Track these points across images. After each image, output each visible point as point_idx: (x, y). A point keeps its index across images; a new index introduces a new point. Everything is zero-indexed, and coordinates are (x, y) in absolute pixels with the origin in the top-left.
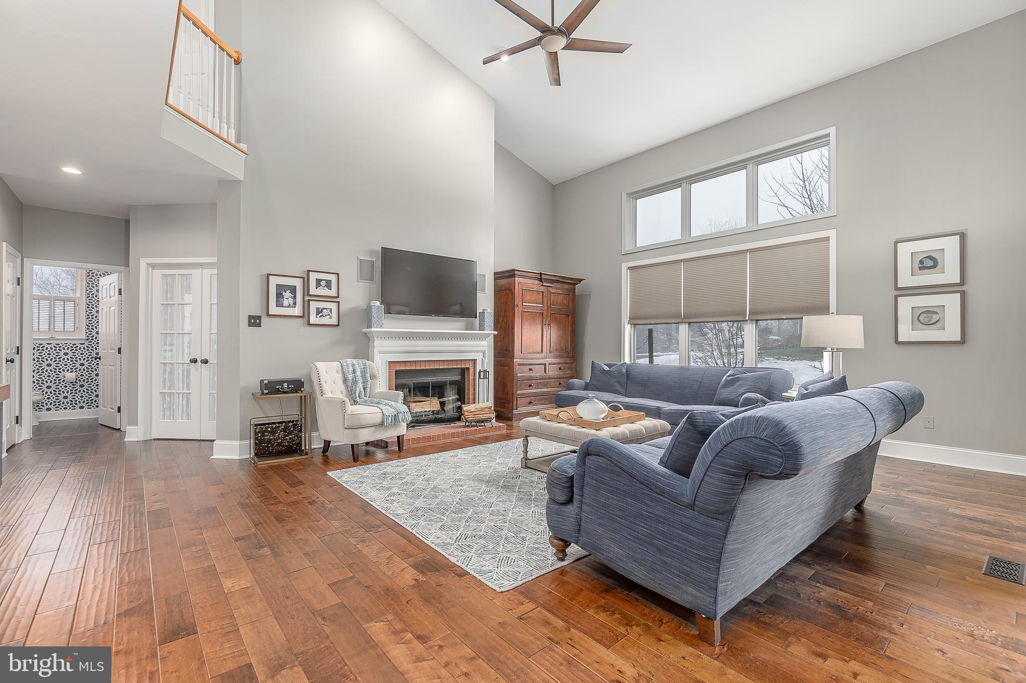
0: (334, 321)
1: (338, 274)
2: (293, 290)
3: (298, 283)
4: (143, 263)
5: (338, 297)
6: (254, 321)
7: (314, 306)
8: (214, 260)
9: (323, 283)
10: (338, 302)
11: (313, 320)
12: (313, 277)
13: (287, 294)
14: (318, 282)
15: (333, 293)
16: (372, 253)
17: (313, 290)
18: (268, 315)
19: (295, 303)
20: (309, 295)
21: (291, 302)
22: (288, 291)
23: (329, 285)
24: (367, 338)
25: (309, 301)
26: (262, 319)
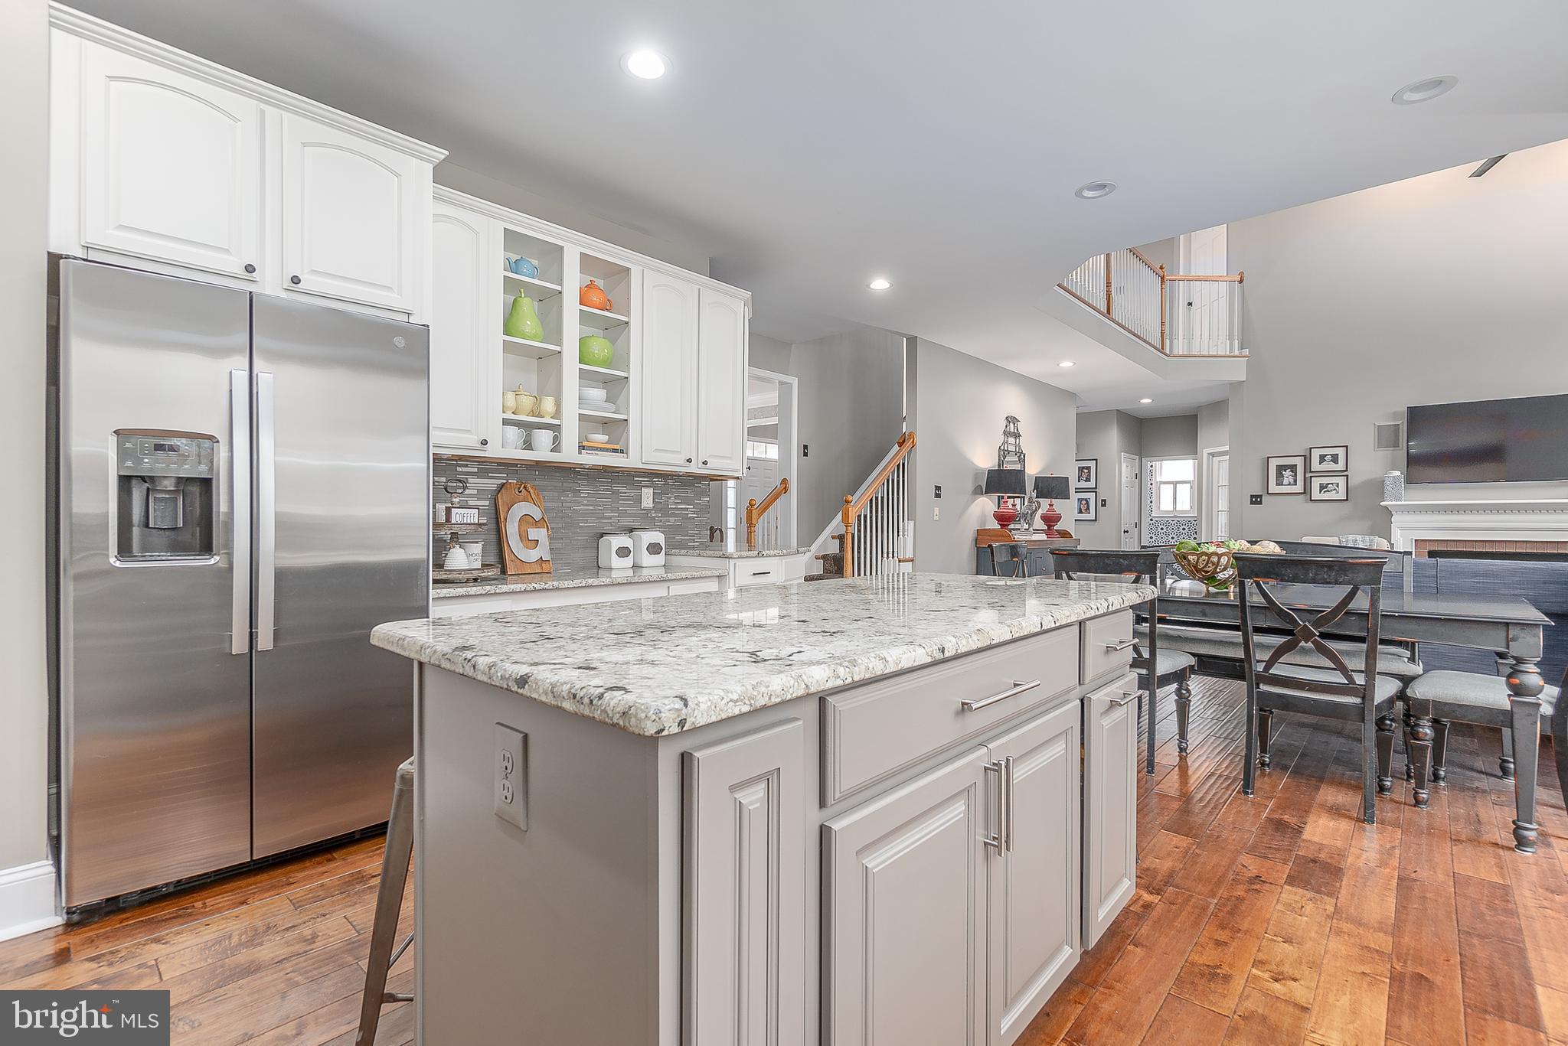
0: (1342, 495)
1: (1347, 447)
2: (1293, 468)
3: (1299, 462)
4: (1205, 452)
5: (1347, 470)
6: (1256, 500)
7: (1316, 483)
8: (1227, 448)
9: (1328, 458)
10: (1347, 476)
11: (1316, 494)
12: (1316, 455)
13: (1287, 473)
14: (1322, 458)
15: (1341, 466)
16: (1395, 415)
17: (1316, 465)
18: (1268, 493)
19: (1295, 481)
20: (1311, 472)
21: (1292, 481)
22: (1288, 471)
23: (1335, 459)
24: (1388, 512)
25: (1311, 477)
26: (1263, 497)
